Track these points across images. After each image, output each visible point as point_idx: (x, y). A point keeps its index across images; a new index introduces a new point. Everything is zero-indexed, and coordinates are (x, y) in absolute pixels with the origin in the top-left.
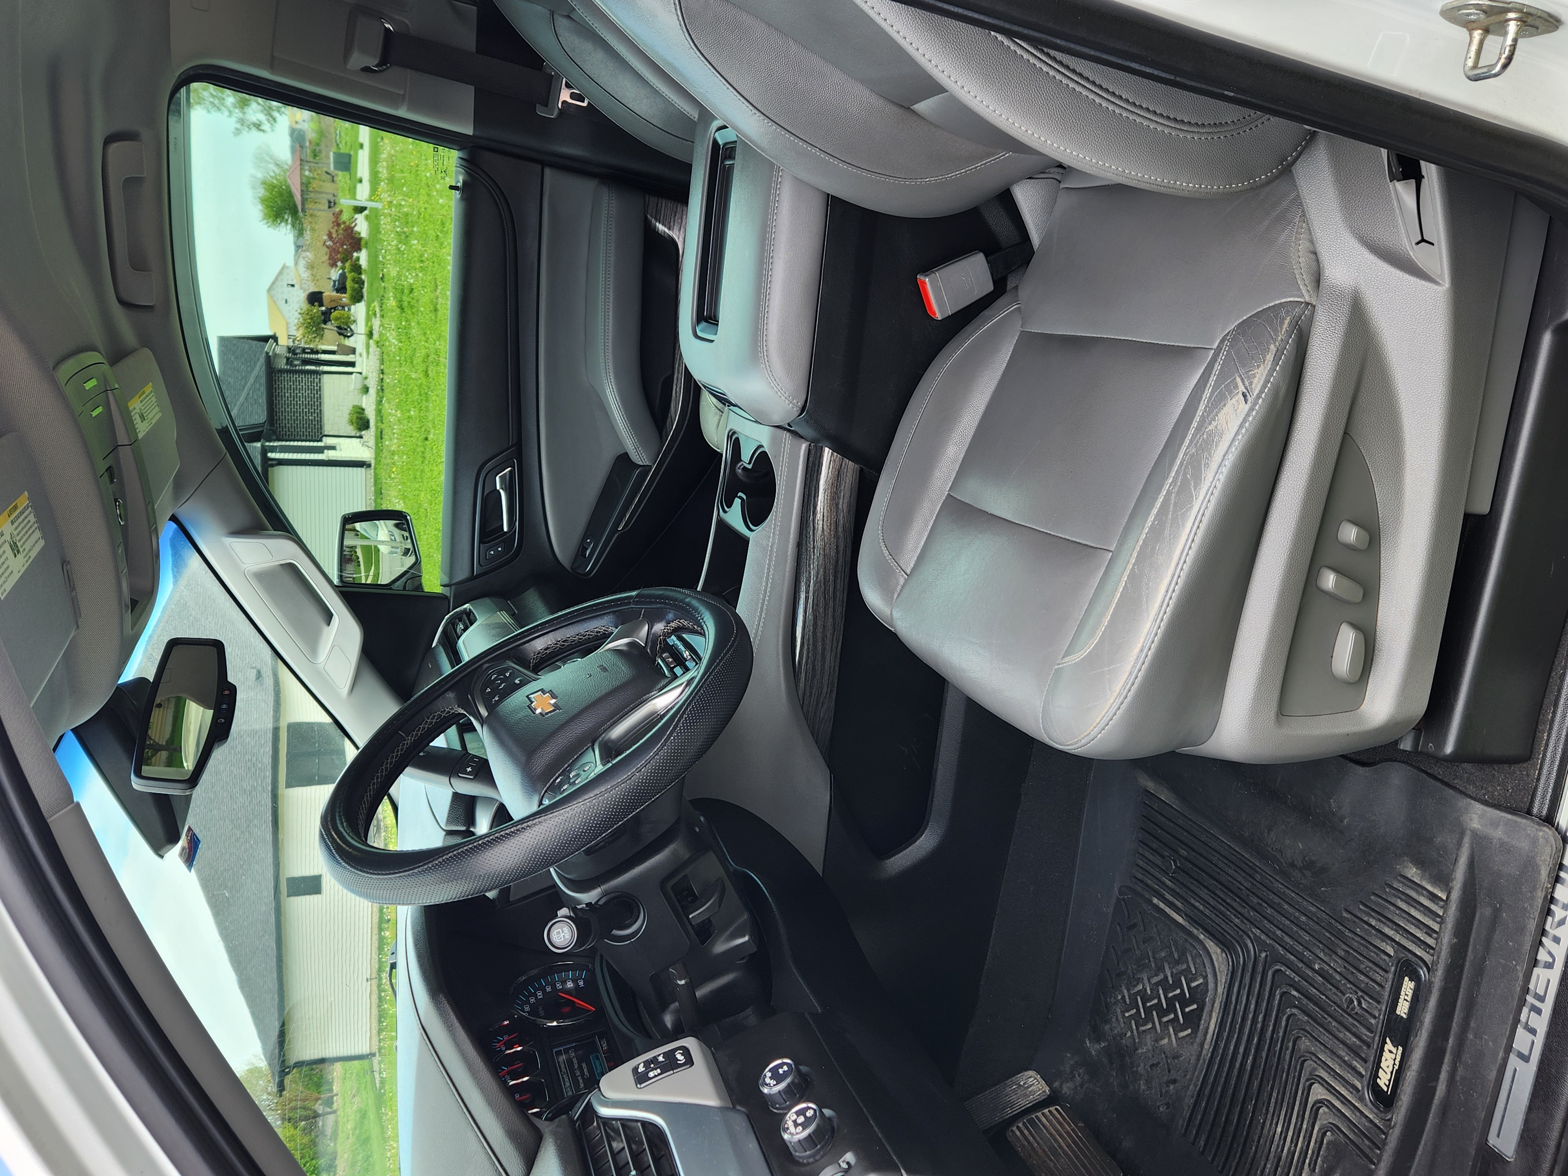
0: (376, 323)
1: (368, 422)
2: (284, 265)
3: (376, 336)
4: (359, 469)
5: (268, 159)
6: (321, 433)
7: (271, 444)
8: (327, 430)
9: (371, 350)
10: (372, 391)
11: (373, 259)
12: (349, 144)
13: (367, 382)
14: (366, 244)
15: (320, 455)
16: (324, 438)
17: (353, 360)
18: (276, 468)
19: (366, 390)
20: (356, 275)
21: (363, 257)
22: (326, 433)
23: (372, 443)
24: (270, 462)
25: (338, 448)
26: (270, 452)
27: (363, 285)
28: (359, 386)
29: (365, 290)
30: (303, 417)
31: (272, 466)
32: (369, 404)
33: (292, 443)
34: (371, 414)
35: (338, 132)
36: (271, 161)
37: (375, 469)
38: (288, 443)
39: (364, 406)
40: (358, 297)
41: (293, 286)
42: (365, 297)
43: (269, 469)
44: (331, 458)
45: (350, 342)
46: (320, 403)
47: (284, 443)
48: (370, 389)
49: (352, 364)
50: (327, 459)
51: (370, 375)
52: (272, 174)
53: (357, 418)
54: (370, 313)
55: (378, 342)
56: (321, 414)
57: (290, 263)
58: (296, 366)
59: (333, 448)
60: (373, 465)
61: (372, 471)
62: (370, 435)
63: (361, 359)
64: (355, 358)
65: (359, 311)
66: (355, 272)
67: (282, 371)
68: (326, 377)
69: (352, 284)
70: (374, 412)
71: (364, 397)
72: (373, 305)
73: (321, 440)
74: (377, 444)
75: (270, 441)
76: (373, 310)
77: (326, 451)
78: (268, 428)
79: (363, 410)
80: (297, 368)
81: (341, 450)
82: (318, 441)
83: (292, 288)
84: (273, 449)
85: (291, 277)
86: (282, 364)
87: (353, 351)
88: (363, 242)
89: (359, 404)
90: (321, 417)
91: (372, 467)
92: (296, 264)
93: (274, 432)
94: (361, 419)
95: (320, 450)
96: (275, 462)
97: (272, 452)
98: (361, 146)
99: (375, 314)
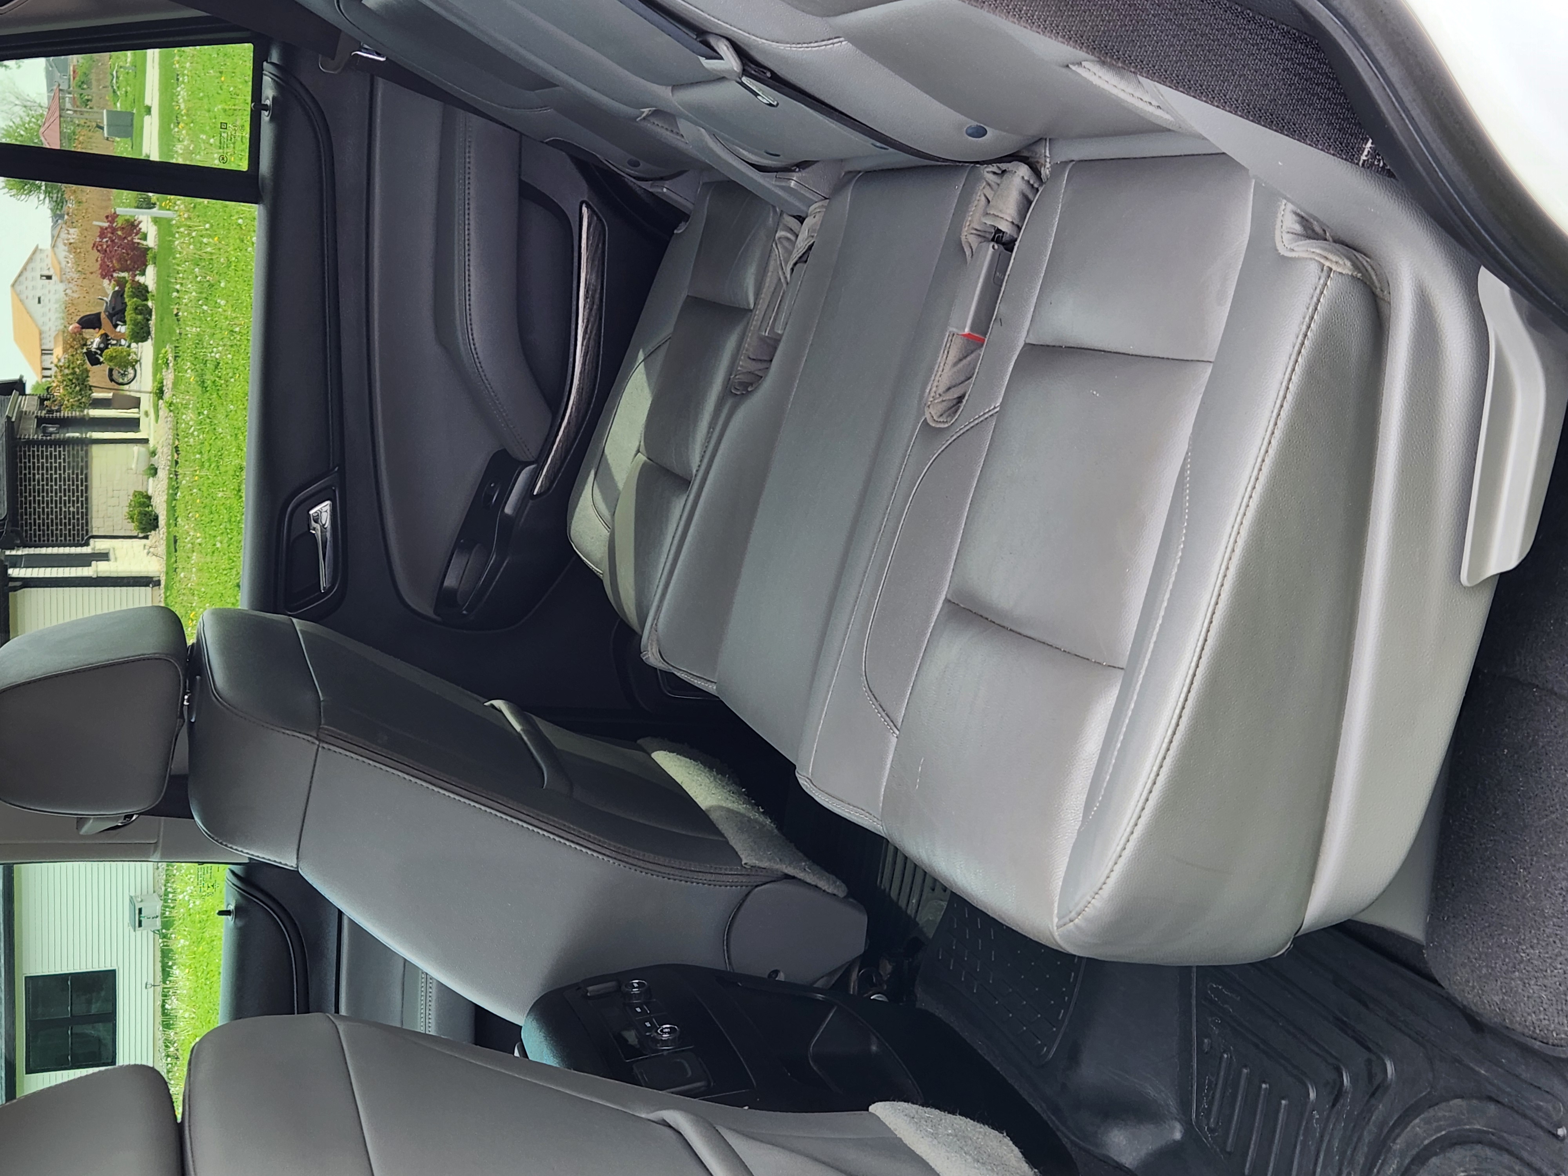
0: (169, 377)
1: (156, 518)
2: (37, 247)
3: (167, 396)
4: (143, 588)
5: (13, 99)
6: (87, 531)
7: (14, 553)
8: (97, 525)
9: (161, 413)
10: (162, 474)
11: (163, 280)
12: (130, 96)
13: (154, 460)
14: (155, 258)
15: (86, 569)
16: (92, 541)
17: (136, 416)
18: (19, 592)
19: (153, 471)
20: (139, 302)
21: (149, 278)
22: (95, 533)
23: (162, 549)
24: (11, 584)
25: (111, 556)
26: (11, 567)
27: (151, 315)
28: (143, 466)
29: (152, 323)
30: (61, 508)
31: (15, 589)
32: (158, 489)
33: (43, 551)
34: (160, 506)
35: (114, 73)
36: (17, 102)
37: (167, 588)
38: (38, 551)
39: (150, 493)
40: (141, 334)
41: (49, 277)
42: (153, 333)
43: (10, 594)
44: (100, 575)
45: (131, 390)
46: (86, 487)
47: (32, 551)
48: (159, 471)
49: (133, 424)
50: (95, 576)
51: (159, 450)
52: (18, 121)
53: (140, 513)
54: (160, 361)
55: (171, 404)
56: (87, 503)
57: (46, 243)
58: (51, 434)
59: (104, 556)
60: (163, 583)
61: (162, 591)
62: (158, 537)
63: (147, 419)
64: (138, 413)
65: (145, 351)
66: (137, 296)
67: (31, 443)
68: (95, 449)
69: (134, 315)
70: (165, 505)
71: (151, 479)
72: (163, 351)
73: (87, 544)
74: (169, 554)
75: (12, 549)
76: (164, 357)
77: (94, 563)
78: (10, 529)
79: (149, 498)
80: (53, 437)
81: (116, 559)
82: (82, 545)
83: (48, 281)
84: (16, 562)
85: (45, 265)
86: (30, 431)
87: (136, 403)
88: (149, 256)
89: (143, 490)
90: (87, 508)
91: (162, 586)
92: (54, 246)
93: (18, 534)
94: (146, 514)
95: (85, 560)
96: (18, 584)
97: (14, 566)
98: (148, 110)
99: (167, 364)
